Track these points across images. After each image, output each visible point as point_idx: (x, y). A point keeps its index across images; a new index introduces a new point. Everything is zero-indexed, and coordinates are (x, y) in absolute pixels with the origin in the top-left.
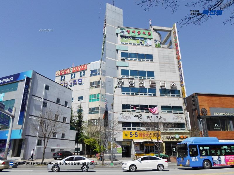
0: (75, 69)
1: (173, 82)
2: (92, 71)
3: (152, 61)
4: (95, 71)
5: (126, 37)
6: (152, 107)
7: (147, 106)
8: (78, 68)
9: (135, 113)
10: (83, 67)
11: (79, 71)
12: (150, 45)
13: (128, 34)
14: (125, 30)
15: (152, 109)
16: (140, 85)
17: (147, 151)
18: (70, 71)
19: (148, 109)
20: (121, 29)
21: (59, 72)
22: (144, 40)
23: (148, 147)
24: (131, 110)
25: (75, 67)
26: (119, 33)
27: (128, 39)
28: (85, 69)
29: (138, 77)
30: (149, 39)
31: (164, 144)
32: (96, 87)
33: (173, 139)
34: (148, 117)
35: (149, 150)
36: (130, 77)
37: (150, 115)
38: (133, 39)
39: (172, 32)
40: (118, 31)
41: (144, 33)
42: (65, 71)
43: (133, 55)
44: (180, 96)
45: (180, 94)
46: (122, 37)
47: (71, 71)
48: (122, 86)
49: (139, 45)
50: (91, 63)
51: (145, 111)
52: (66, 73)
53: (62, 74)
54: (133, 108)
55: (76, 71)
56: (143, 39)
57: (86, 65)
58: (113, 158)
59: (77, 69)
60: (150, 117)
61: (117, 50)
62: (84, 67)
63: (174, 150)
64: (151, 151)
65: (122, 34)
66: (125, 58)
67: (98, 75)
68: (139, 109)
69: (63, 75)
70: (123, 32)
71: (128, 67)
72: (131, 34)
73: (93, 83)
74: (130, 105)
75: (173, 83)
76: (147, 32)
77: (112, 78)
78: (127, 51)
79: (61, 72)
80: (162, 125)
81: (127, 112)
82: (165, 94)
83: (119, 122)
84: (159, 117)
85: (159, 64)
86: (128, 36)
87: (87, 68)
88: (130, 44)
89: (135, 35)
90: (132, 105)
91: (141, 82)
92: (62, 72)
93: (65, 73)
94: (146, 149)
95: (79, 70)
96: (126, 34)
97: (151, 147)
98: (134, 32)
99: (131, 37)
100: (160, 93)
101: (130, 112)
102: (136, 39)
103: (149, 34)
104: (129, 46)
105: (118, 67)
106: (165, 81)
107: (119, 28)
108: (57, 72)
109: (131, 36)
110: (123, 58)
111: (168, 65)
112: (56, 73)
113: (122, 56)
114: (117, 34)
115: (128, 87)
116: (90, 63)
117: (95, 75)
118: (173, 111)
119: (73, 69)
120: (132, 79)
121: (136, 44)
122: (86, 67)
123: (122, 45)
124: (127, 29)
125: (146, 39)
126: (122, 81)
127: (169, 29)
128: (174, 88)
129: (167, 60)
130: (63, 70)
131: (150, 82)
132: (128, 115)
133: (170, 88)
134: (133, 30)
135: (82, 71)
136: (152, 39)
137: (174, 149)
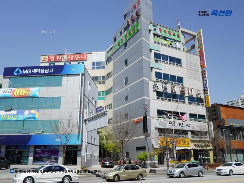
0: (71, 57)
1: (199, 90)
2: (94, 63)
3: (181, 66)
4: (99, 63)
5: (158, 36)
6: (183, 114)
7: (178, 113)
8: (75, 56)
9: (169, 120)
10: (81, 56)
11: (76, 61)
12: (179, 49)
13: (160, 33)
14: (157, 27)
15: (182, 116)
16: (172, 90)
17: (179, 158)
18: (63, 59)
19: (179, 116)
20: (153, 26)
21: (47, 57)
22: (174, 42)
23: (180, 154)
24: (165, 116)
25: (71, 55)
26: (152, 30)
27: (160, 38)
28: (85, 59)
29: (170, 82)
30: (178, 41)
31: (192, 151)
32: (100, 83)
33: (199, 147)
34: (180, 124)
35: (181, 157)
36: (163, 80)
37: (181, 122)
38: (164, 39)
39: (196, 37)
40: (151, 27)
41: (174, 35)
42: (55, 57)
43: (165, 58)
44: (203, 105)
45: (203, 103)
46: (154, 35)
47: (65, 59)
48: (157, 90)
49: (170, 46)
50: (93, 53)
51: (176, 117)
52: (57, 60)
53: (51, 60)
54: (166, 114)
55: (72, 59)
56: (172, 41)
57: (87, 55)
58: (153, 165)
59: (73, 57)
60: (181, 124)
61: (151, 50)
62: (83, 56)
63: (200, 158)
64: (182, 159)
65: (155, 32)
66: (158, 60)
67: (103, 68)
68: (171, 115)
69: (53, 62)
70: (155, 29)
71: (161, 69)
72: (163, 34)
73: (97, 77)
74: (164, 111)
75: (199, 92)
76: (176, 34)
77: (148, 80)
78: (160, 51)
79: (49, 57)
80: (190, 133)
81: (163, 118)
82: (192, 102)
83: (156, 128)
84: (188, 125)
85: (186, 70)
86: (160, 35)
87: (88, 58)
88: (162, 44)
89: (166, 34)
90: (166, 111)
91: (173, 87)
92: (51, 57)
93: (55, 59)
94: (178, 156)
95: (77, 59)
96: (158, 32)
97: (182, 154)
98: (165, 31)
99: (162, 37)
100: (188, 101)
101: (165, 118)
102: (167, 39)
103: (179, 37)
104: (162, 47)
105: (152, 68)
106: (192, 89)
107: (151, 25)
108: (44, 57)
109: (162, 35)
110: (156, 59)
111: (194, 72)
112: (42, 58)
113: (155, 57)
114: (150, 30)
115: (162, 91)
116: (91, 53)
117: (98, 68)
118: (198, 119)
119: (68, 57)
120: (165, 83)
121: (167, 45)
122: (86, 57)
123: (155, 44)
124: (159, 27)
125: (175, 41)
126: (157, 85)
127: (195, 34)
128: (199, 96)
129: (193, 67)
130: (53, 55)
131: (181, 88)
132: (164, 122)
133: (196, 96)
134: (165, 29)
135: (81, 60)
136: (180, 42)
137: (200, 156)
